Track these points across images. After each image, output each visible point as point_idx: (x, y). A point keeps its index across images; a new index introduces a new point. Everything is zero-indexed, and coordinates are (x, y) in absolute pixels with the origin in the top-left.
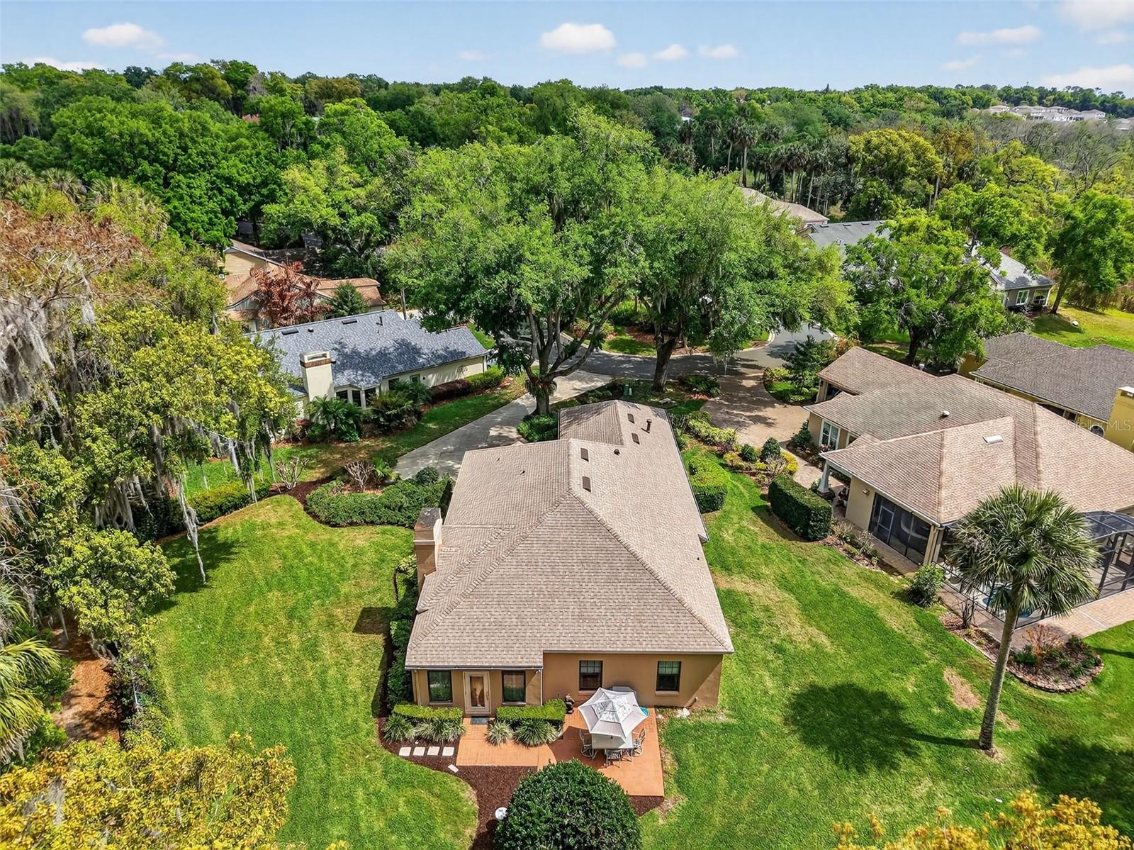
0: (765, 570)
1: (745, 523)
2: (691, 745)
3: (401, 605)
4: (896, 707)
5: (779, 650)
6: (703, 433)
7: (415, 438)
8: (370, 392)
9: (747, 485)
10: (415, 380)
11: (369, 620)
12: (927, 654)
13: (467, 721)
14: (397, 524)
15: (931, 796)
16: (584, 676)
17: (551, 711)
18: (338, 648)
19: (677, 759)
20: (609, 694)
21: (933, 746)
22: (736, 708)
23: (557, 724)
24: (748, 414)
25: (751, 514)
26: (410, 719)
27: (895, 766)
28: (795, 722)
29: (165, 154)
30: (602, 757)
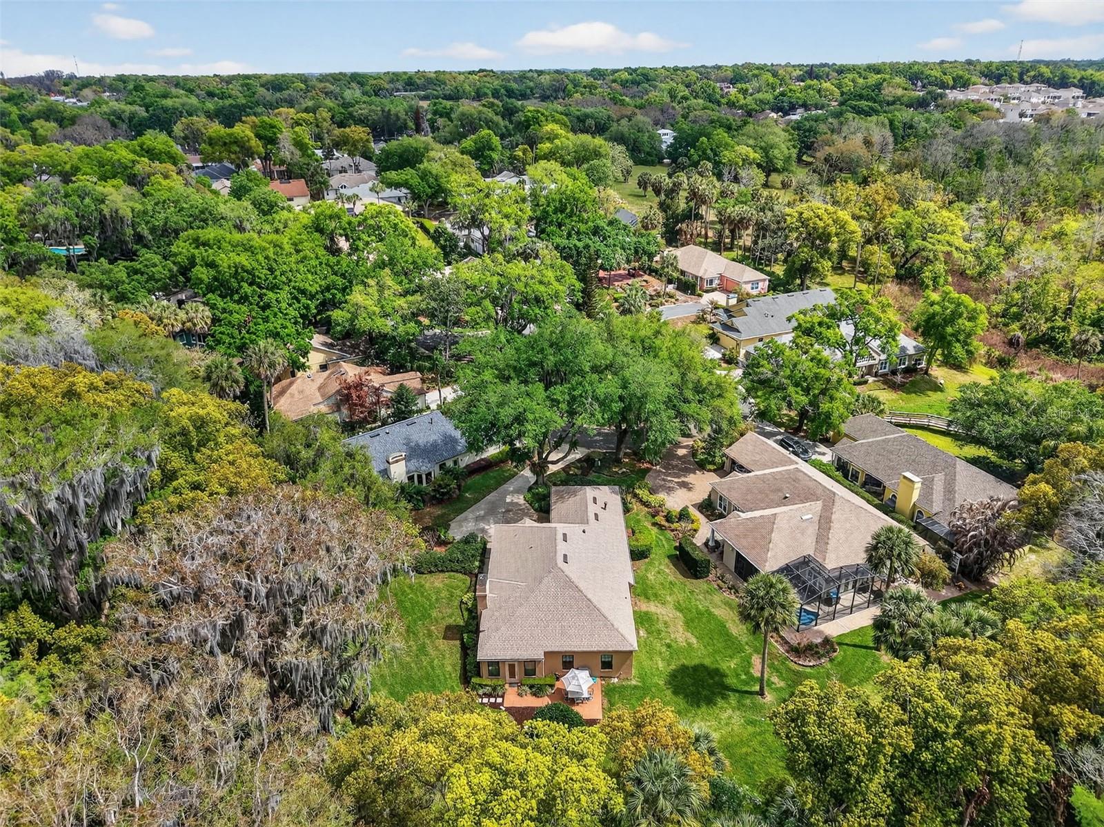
0: (668, 598)
1: (662, 567)
2: (617, 696)
3: (467, 624)
4: (724, 675)
5: (669, 646)
6: (645, 499)
7: (459, 505)
8: (429, 474)
9: (668, 540)
10: (455, 463)
11: (451, 632)
12: (747, 647)
13: (507, 686)
14: (457, 571)
15: (730, 718)
16: (564, 663)
17: (549, 681)
18: (437, 648)
19: (609, 701)
20: (577, 672)
21: (737, 695)
22: (642, 677)
23: (552, 686)
24: (676, 480)
25: (667, 560)
26: (480, 685)
27: (715, 704)
28: (670, 684)
29: (259, 278)
30: (573, 701)
